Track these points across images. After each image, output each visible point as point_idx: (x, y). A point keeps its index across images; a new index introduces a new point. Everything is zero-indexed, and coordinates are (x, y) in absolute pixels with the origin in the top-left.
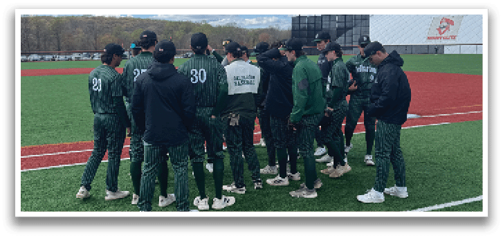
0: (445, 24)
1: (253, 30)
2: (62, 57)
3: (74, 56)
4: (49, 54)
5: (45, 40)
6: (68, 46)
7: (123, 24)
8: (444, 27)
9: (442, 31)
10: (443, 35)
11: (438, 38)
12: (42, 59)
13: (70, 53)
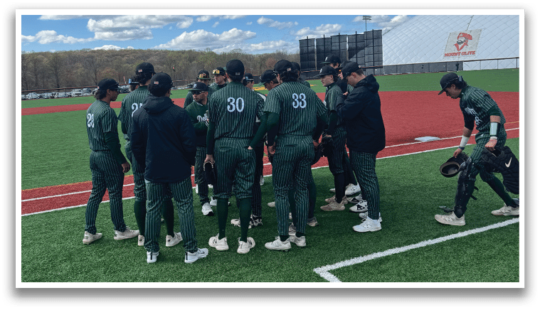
0: (463, 39)
1: (260, 56)
2: (61, 94)
3: (74, 92)
4: (48, 91)
5: (43, 77)
6: (68, 82)
7: (123, 56)
8: (462, 42)
9: (460, 46)
10: (461, 51)
11: (455, 54)
12: (41, 97)
13: (70, 89)
